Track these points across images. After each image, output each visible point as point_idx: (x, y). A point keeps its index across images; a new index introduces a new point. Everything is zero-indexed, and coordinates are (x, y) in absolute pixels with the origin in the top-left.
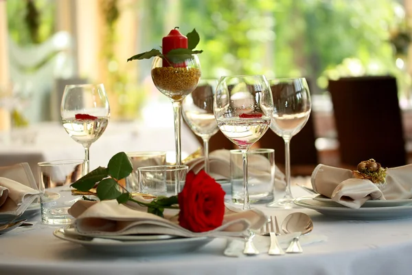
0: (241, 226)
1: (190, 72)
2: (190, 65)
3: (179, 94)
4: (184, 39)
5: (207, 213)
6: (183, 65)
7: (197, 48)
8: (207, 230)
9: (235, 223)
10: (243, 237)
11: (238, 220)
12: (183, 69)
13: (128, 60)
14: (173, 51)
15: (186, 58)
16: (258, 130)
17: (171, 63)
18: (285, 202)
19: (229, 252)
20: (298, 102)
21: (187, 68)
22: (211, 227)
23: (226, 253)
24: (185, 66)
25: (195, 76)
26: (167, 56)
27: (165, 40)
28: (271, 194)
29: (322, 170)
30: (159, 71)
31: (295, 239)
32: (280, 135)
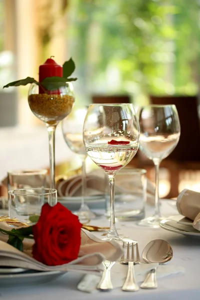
0: (96, 260)
1: (64, 99)
2: (64, 92)
3: (54, 119)
4: (59, 67)
5: (62, 246)
6: (57, 91)
7: (73, 76)
8: (61, 264)
9: (90, 257)
10: (98, 271)
11: (93, 254)
12: (56, 96)
13: (4, 87)
14: (48, 78)
15: (61, 86)
16: (123, 158)
17: (46, 90)
18: (153, 221)
19: (83, 286)
20: (168, 128)
21: (61, 95)
22: (66, 260)
23: (80, 287)
24: (59, 93)
25: (69, 102)
26: (43, 83)
27: (42, 69)
28: (143, 211)
29: (187, 194)
30: (34, 97)
31: (152, 271)
32: (151, 158)
